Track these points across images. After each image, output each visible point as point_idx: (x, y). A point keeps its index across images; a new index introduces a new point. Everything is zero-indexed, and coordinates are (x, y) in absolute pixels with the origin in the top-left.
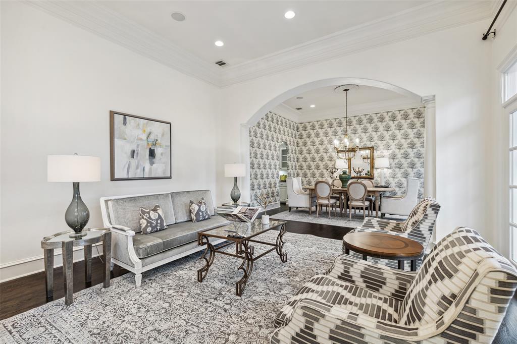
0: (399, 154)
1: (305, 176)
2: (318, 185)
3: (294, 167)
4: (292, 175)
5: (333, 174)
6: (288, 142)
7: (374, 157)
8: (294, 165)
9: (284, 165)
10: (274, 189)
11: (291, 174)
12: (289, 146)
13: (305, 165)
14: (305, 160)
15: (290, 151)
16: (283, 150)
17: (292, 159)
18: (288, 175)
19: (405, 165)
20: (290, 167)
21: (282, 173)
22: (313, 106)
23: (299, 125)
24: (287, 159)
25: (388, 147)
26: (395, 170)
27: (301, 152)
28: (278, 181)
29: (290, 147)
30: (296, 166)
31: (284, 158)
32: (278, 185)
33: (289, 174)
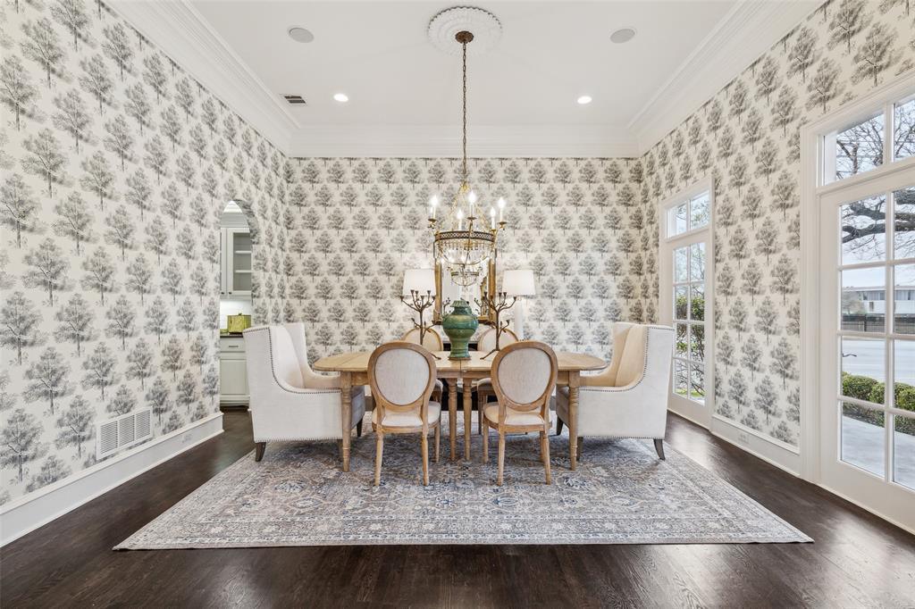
0: (550, 262)
1: (312, 316)
2: (384, 359)
3: (276, 290)
4: (270, 315)
5: (421, 311)
6: (256, 207)
7: (497, 268)
8: (276, 283)
9: (243, 282)
10: (195, 369)
11: (265, 312)
12: (260, 219)
13: (312, 285)
14: (313, 269)
15: (263, 236)
16: (237, 236)
17: (270, 264)
18: (254, 316)
19: (563, 291)
20: (263, 289)
21: (229, 309)
22: (341, 98)
23: (294, 163)
24: (254, 262)
25: (527, 245)
26: (543, 301)
27: (300, 246)
28: (211, 339)
29: (262, 225)
30: (283, 288)
31: (240, 261)
32: (211, 351)
33: (261, 311)
